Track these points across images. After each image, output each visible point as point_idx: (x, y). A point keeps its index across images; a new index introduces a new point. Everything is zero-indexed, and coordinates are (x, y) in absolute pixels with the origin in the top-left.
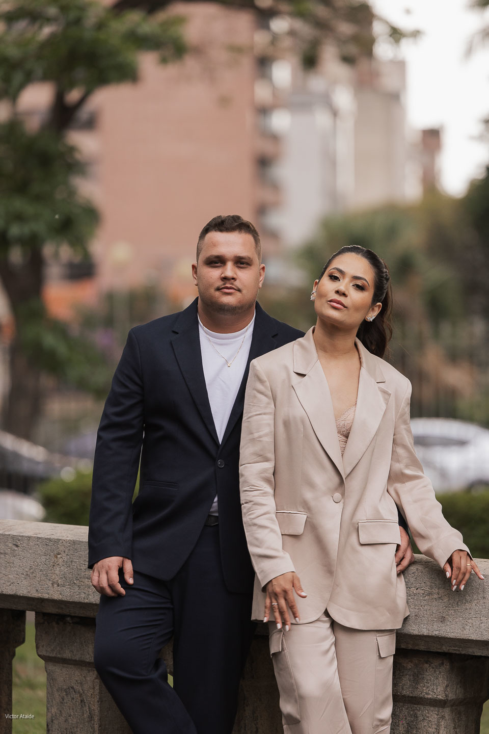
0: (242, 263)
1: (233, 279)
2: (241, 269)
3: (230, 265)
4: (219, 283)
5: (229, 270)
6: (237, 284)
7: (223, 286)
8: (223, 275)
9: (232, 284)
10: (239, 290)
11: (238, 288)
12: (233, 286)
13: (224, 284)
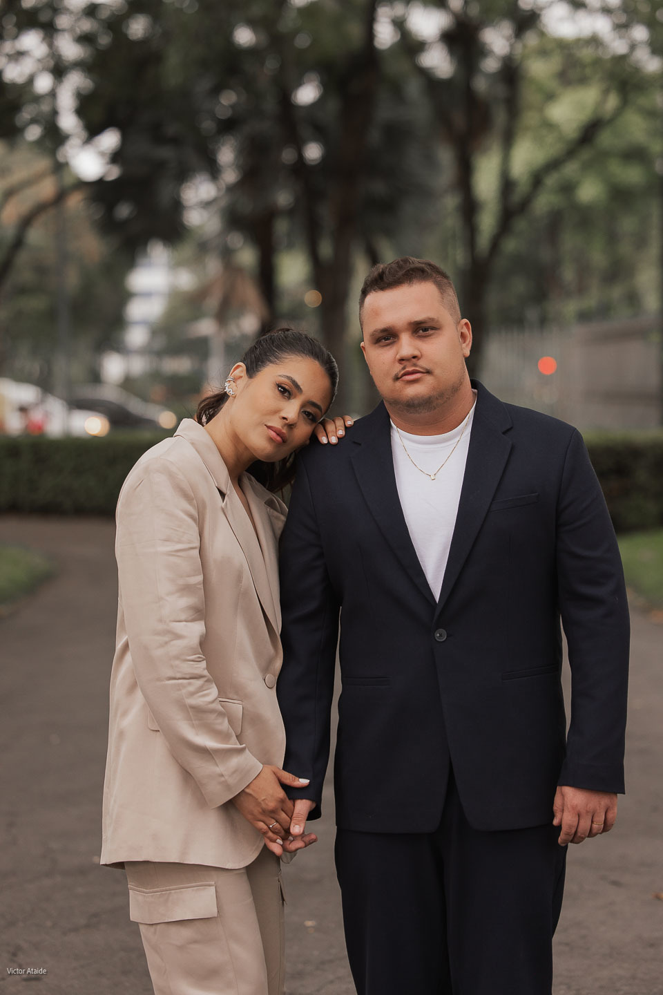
0: (425, 330)
1: (414, 357)
2: (426, 339)
3: (405, 338)
4: (398, 368)
5: (407, 345)
6: (423, 363)
7: (403, 372)
8: (398, 357)
9: (415, 365)
10: (428, 372)
11: (427, 369)
12: (417, 369)
13: (404, 368)
